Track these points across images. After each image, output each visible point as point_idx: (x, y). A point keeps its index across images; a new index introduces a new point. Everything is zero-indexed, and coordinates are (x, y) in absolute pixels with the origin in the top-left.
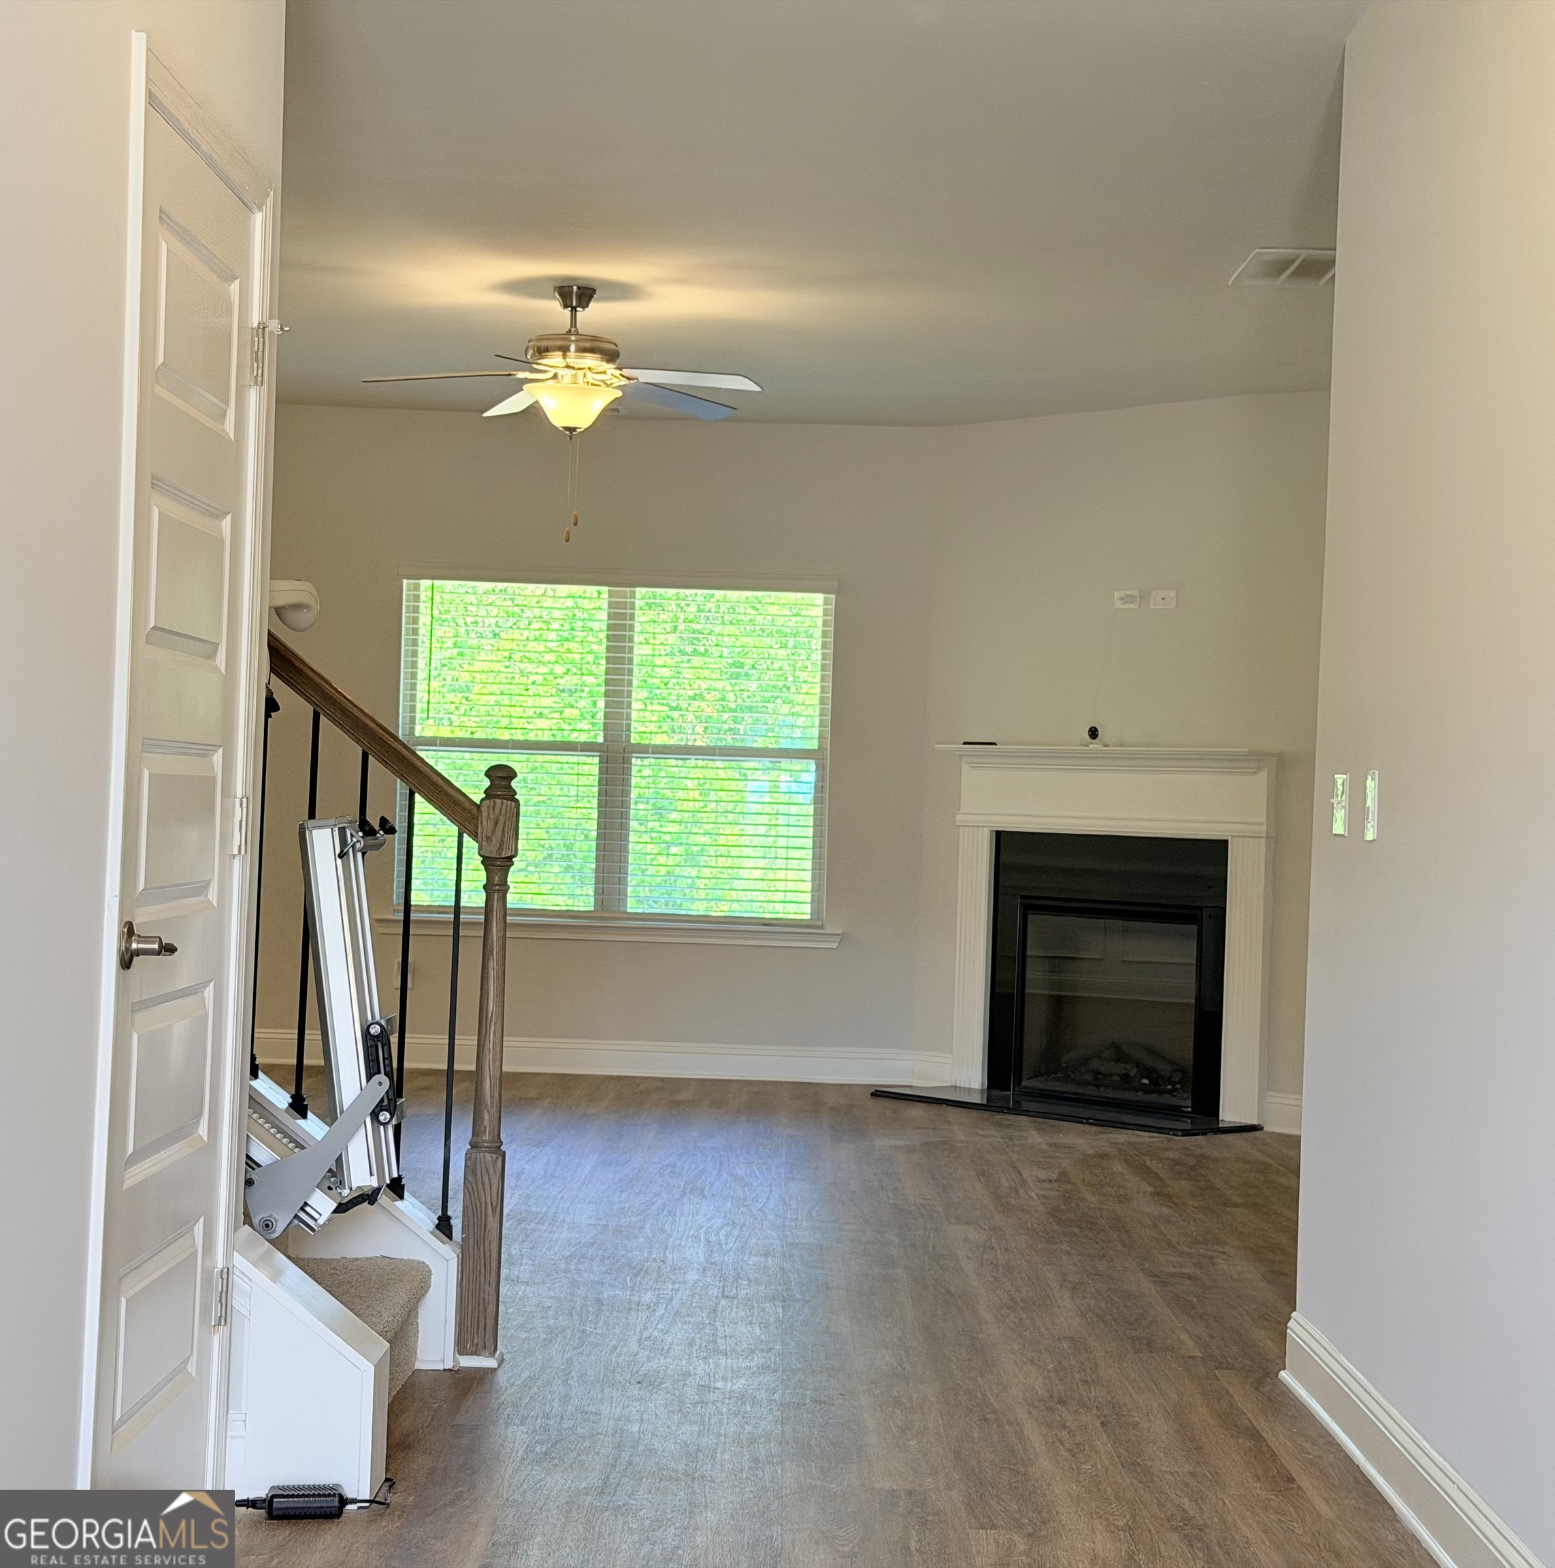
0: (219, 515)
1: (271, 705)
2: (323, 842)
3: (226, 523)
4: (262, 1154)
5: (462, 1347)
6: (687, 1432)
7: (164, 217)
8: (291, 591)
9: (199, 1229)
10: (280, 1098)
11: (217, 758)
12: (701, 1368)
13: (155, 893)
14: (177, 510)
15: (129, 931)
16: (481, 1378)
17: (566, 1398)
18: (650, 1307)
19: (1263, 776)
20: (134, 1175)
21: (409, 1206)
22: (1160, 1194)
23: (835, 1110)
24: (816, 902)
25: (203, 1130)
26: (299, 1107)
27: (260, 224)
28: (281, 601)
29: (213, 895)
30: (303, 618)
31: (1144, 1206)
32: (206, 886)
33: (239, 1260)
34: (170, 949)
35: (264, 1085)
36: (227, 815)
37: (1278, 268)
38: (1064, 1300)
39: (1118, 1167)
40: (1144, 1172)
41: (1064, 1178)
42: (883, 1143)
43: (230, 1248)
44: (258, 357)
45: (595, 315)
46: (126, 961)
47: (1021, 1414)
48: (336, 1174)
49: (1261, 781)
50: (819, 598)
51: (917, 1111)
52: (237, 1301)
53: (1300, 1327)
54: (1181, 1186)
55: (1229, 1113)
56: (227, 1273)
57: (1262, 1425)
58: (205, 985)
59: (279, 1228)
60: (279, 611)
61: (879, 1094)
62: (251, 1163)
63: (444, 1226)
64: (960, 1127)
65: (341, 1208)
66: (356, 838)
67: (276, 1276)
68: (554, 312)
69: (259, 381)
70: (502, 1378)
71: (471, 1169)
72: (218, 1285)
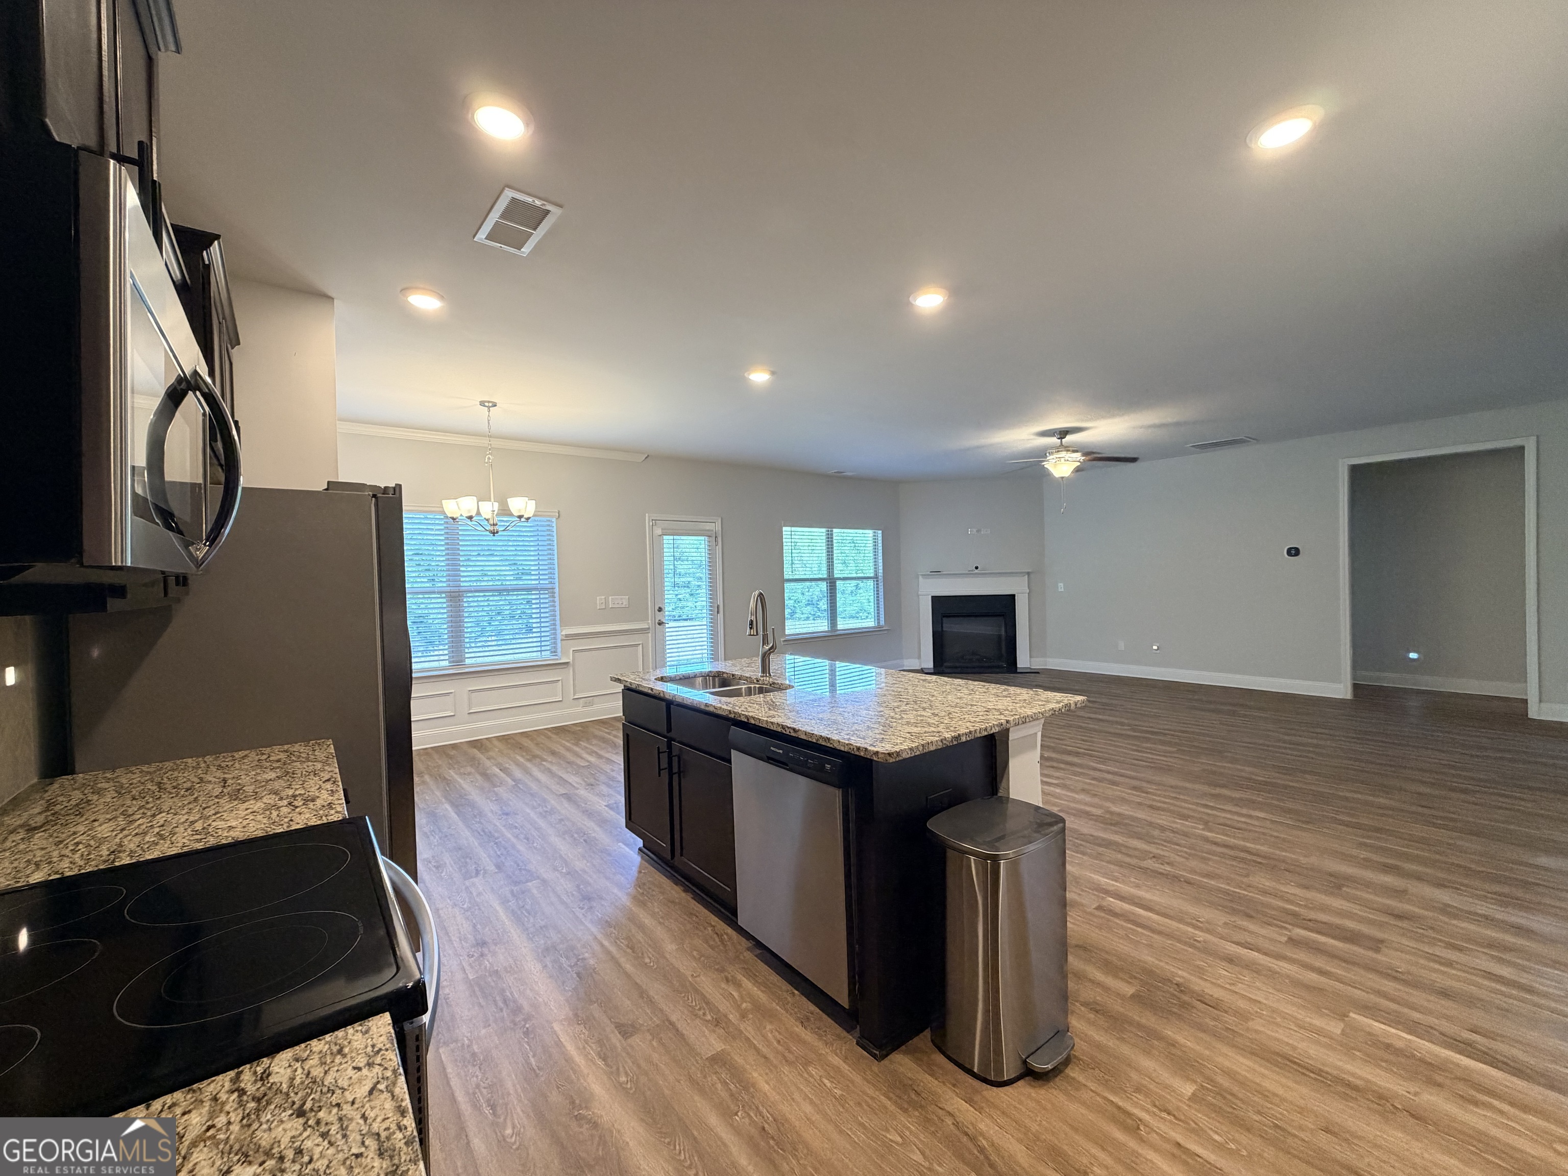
19: (1025, 578)
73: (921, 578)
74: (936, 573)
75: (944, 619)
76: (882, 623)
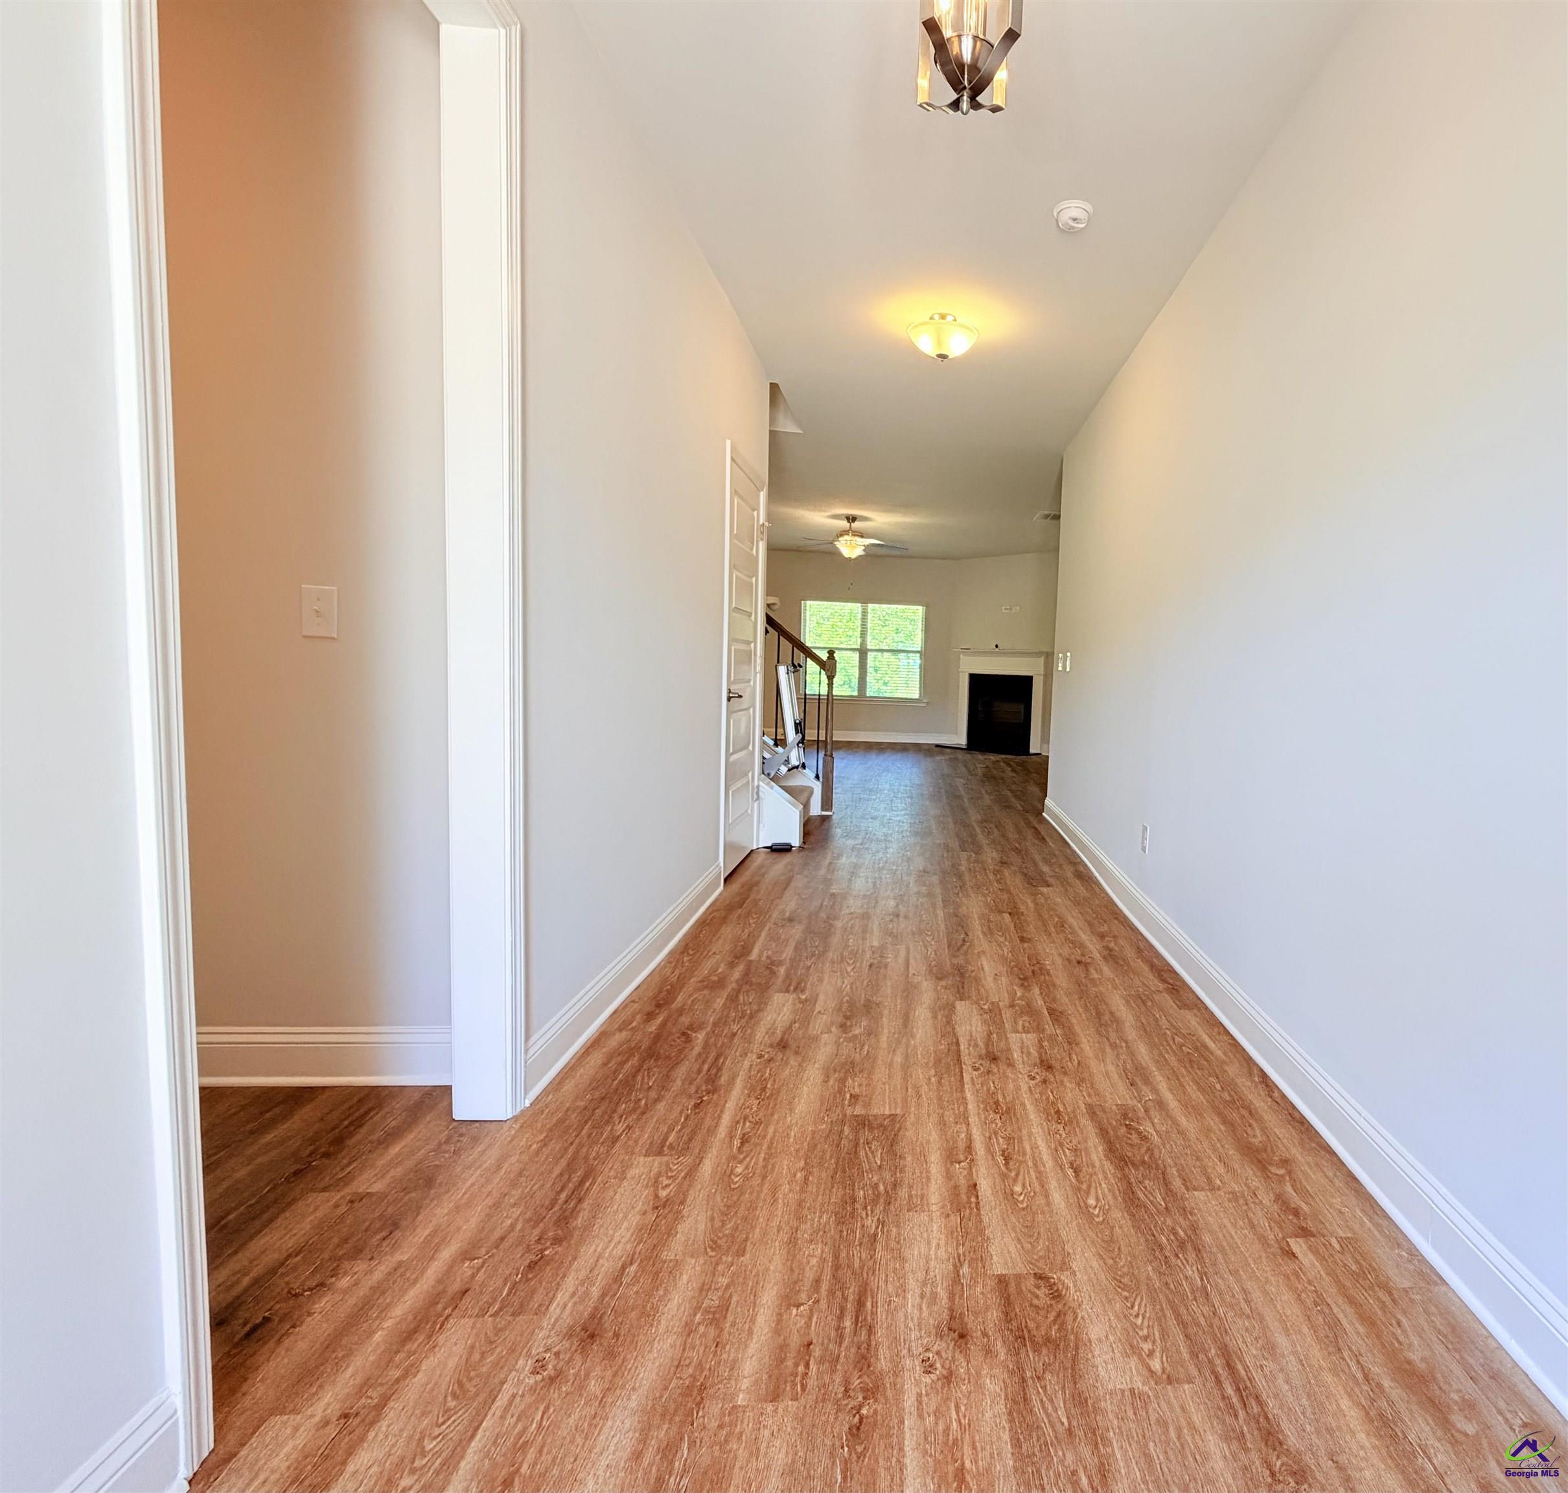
0: (752, 577)
1: (767, 632)
2: (782, 670)
3: (754, 579)
4: (767, 755)
5: (823, 810)
6: (885, 830)
7: (736, 491)
8: (771, 600)
9: (750, 774)
10: (771, 743)
11: (752, 645)
12: (888, 814)
13: (735, 682)
14: (740, 575)
15: (729, 691)
16: (828, 817)
17: (851, 822)
18: (875, 800)
19: (1043, 658)
20: (733, 758)
21: (807, 771)
22: (1013, 770)
23: (925, 750)
24: (920, 693)
25: (750, 748)
26: (776, 745)
27: (763, 496)
28: (769, 602)
29: (752, 683)
30: (775, 607)
31: (1009, 773)
32: (750, 680)
33: (761, 783)
34: (740, 696)
35: (766, 738)
36: (755, 661)
37: (1047, 517)
38: (986, 797)
39: (1002, 764)
40: (1009, 765)
41: (987, 767)
42: (938, 758)
43: (759, 780)
44: (762, 533)
45: (856, 525)
46: (729, 699)
47: (974, 824)
48: (787, 761)
49: (1042, 659)
50: (920, 608)
51: (948, 750)
52: (761, 794)
53: (1048, 801)
54: (1019, 768)
55: (1032, 751)
56: (758, 786)
57: (1037, 826)
58: (749, 708)
59: (772, 775)
60: (768, 605)
61: (937, 746)
62: (764, 758)
63: (817, 777)
64: (960, 755)
65: (789, 770)
66: (791, 669)
67: (772, 788)
68: (844, 524)
69: (762, 539)
70: (834, 817)
71: (824, 762)
72: (755, 790)
74: (967, 650)
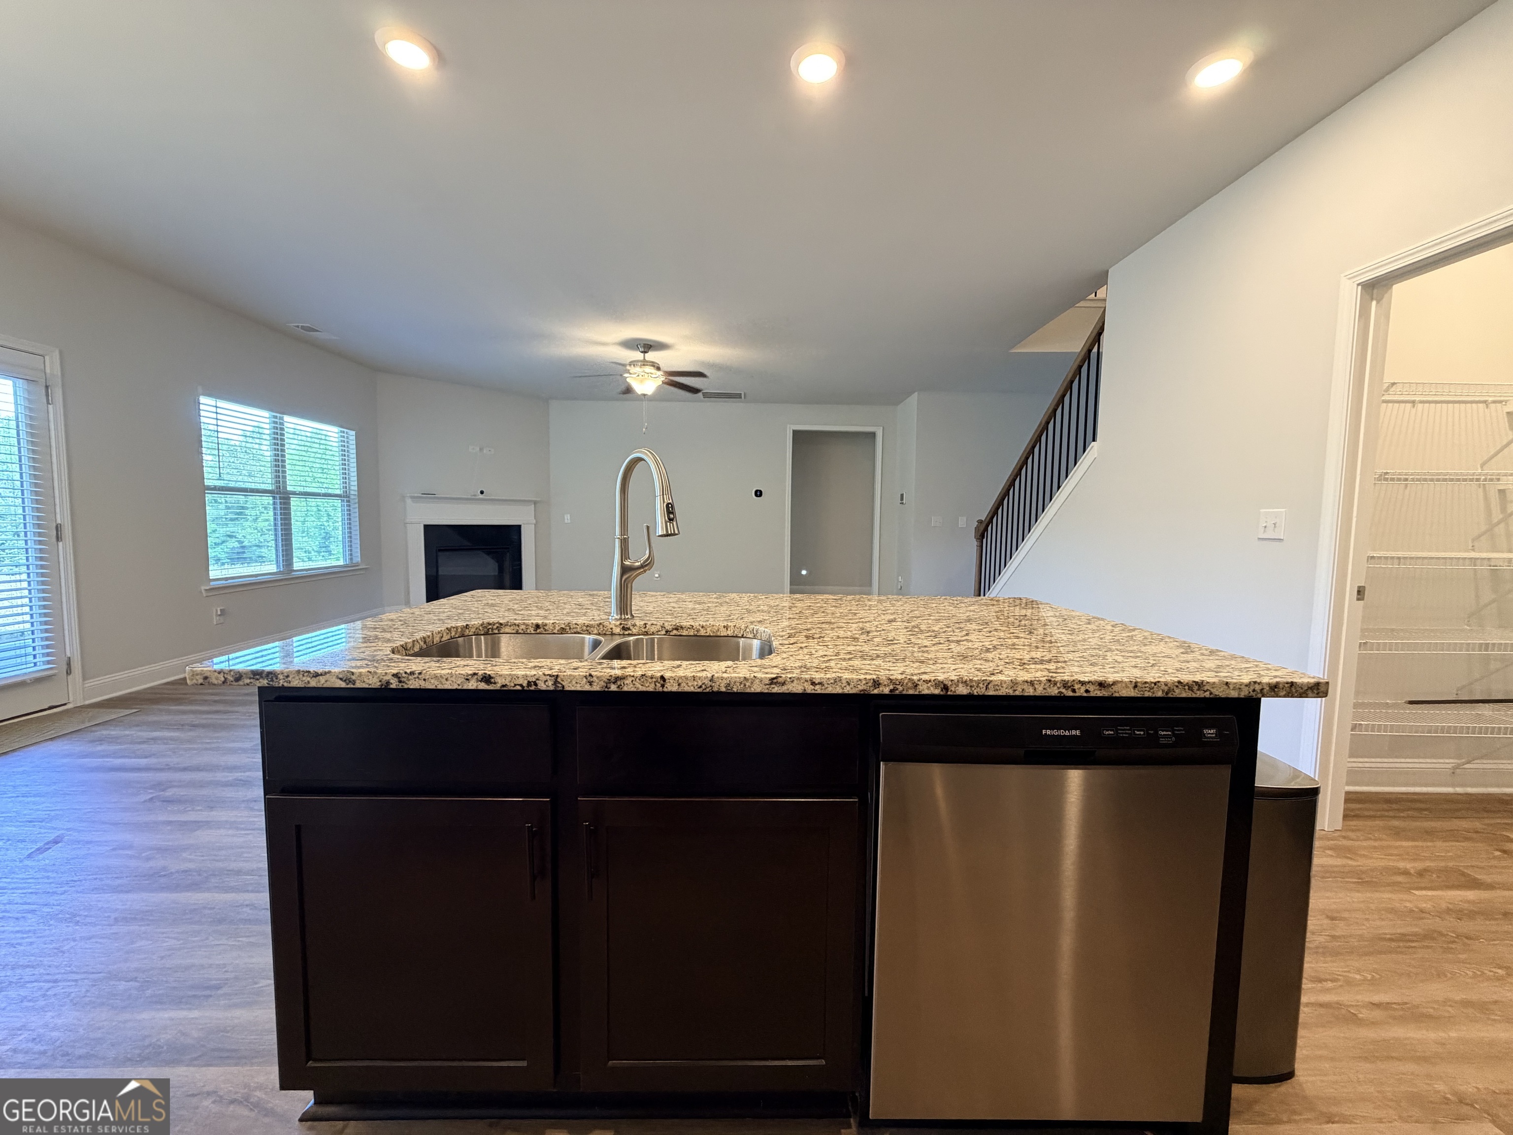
73: (409, 501)
74: (429, 496)
75: (440, 553)
76: (357, 559)
